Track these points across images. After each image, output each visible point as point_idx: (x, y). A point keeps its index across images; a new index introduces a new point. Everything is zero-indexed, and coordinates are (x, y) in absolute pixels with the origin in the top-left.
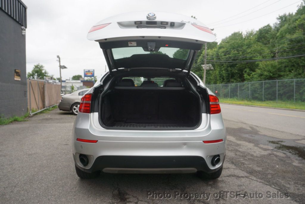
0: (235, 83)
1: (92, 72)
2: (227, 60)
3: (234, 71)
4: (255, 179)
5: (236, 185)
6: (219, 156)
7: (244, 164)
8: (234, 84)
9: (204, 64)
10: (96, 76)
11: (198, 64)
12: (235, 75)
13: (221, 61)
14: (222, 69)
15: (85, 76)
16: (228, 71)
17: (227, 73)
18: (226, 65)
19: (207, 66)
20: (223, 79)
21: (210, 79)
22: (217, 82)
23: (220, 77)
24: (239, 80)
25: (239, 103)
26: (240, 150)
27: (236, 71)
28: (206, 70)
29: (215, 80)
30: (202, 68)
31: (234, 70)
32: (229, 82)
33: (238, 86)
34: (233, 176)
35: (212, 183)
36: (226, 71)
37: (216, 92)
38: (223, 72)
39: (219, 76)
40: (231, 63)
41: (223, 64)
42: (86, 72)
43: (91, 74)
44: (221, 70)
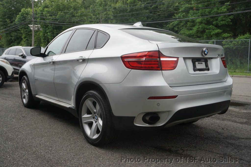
14: (47, 31)
17: (52, 35)
18: (52, 26)
19: (35, 26)
22: (41, 45)
28: (35, 31)
36: (52, 33)
38: (48, 34)
39: (43, 38)
40: (56, 25)
41: (48, 25)
44: (45, 32)
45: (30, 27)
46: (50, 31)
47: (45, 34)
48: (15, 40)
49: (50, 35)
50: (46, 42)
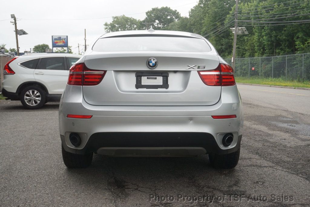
0: (282, 55)
1: (65, 39)
2: (271, 20)
3: (281, 38)
4: (280, 168)
5: (256, 174)
6: (231, 134)
7: (271, 155)
8: (280, 57)
9: (234, 27)
10: (70, 46)
11: (226, 27)
12: (281, 43)
13: (261, 22)
14: (263, 34)
15: (54, 45)
16: (271, 37)
17: (269, 39)
18: (269, 27)
19: (238, 29)
20: (264, 50)
21: (244, 49)
22: (255, 53)
23: (259, 46)
24: (287, 50)
25: (285, 84)
26: (271, 140)
27: (284, 38)
28: (238, 36)
29: (252, 50)
30: (232, 32)
31: (281, 36)
32: (272, 53)
33: (285, 60)
34: (254, 166)
35: (227, 172)
37: (253, 68)
38: (265, 37)
39: (258, 44)
40: (275, 25)
41: (264, 26)
42: (55, 39)
43: (64, 42)
44: (261, 35)
45: (233, 30)
46: (266, 33)
47: (260, 38)
48: (226, 49)
49: (266, 39)
50: (261, 49)
